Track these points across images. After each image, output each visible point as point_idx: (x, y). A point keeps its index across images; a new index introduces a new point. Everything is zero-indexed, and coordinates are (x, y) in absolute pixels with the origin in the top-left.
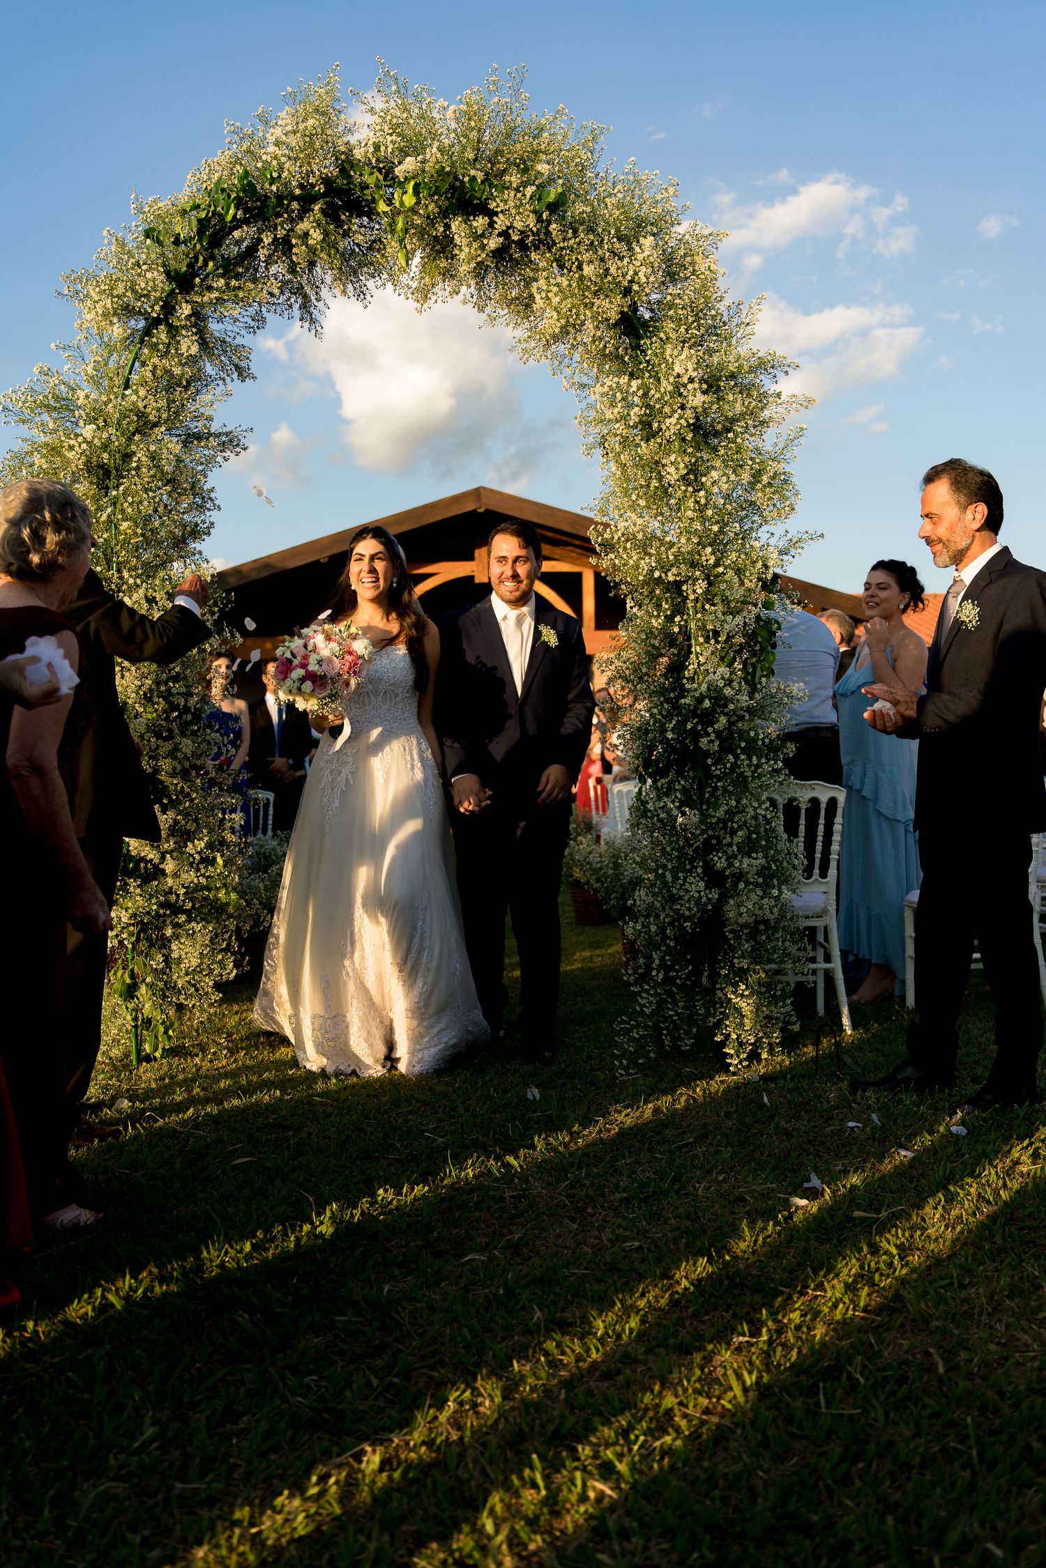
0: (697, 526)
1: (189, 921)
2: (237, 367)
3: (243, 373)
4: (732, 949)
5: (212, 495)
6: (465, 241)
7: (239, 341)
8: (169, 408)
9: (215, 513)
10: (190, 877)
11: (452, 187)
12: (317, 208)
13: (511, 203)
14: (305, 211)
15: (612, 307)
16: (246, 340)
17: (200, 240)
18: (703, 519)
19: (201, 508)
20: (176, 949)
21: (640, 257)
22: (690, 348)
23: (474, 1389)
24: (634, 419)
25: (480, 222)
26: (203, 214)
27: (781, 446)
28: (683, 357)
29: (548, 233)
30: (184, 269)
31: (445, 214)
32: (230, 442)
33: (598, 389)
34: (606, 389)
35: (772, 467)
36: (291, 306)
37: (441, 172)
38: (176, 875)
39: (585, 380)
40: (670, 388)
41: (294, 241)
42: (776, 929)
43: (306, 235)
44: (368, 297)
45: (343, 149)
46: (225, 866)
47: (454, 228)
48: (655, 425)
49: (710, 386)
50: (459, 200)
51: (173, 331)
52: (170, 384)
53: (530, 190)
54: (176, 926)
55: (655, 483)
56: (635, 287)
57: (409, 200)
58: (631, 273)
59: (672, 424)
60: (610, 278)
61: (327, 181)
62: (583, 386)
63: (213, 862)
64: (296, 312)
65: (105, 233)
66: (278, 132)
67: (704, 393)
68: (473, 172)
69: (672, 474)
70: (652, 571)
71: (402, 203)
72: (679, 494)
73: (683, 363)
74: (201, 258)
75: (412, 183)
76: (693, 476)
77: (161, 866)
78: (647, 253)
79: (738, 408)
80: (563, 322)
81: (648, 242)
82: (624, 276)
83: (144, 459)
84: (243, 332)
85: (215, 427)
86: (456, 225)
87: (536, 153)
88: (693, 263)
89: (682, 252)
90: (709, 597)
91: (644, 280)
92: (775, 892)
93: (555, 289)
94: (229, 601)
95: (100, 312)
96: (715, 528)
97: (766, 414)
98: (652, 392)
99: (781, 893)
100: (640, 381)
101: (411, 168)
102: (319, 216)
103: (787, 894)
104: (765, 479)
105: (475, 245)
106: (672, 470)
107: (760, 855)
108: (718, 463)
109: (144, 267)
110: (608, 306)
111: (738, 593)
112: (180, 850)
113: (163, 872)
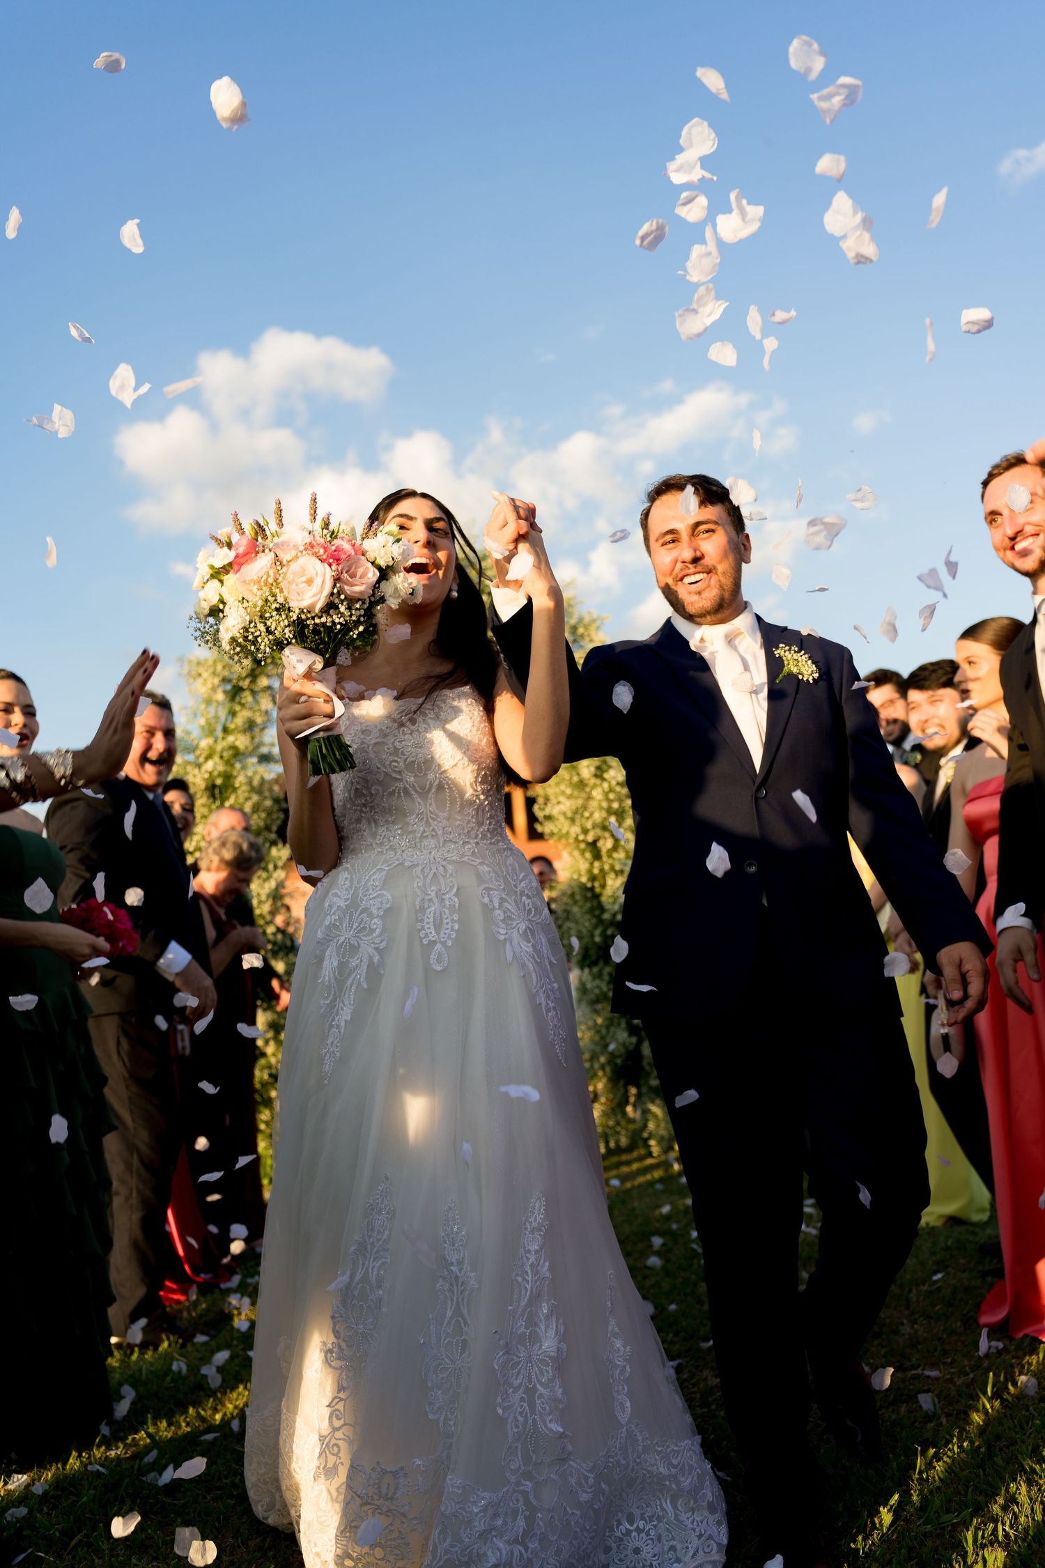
0: (605, 804)
4: (648, 1074)
38: (274, 1055)
51: (253, 693)
70: (578, 835)
90: (615, 848)
95: (209, 685)
112: (276, 1038)
113: (264, 1055)
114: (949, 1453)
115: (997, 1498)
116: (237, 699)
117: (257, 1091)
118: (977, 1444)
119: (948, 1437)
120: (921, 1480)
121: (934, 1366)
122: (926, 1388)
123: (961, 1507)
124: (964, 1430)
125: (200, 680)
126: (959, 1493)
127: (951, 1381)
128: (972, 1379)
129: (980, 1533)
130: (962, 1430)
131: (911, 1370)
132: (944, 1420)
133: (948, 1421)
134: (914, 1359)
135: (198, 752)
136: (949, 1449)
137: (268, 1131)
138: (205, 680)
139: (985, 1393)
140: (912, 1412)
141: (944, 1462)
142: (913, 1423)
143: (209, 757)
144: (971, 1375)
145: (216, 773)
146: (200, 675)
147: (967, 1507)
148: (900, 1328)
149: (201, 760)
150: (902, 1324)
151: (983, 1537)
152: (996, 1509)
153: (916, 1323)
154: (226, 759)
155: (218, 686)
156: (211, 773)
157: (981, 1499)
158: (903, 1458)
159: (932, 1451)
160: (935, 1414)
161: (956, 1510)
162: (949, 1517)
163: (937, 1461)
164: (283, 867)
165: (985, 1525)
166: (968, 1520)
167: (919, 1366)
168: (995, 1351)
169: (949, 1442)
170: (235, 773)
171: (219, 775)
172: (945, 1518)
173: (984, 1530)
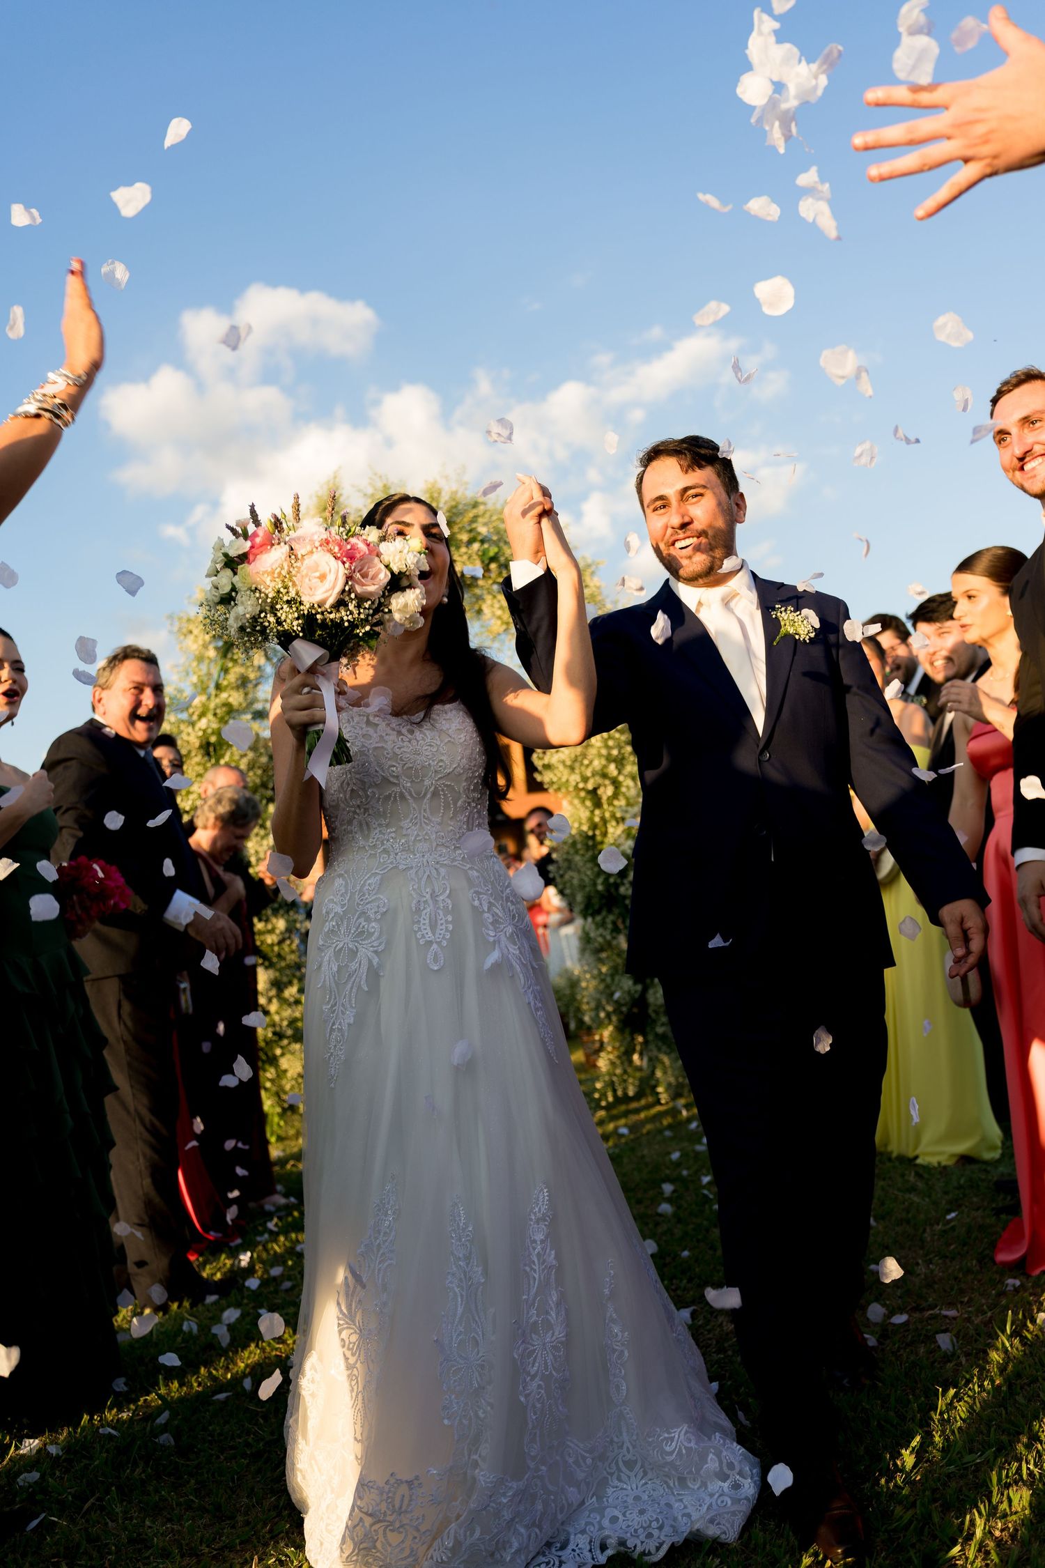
0: (604, 752)
1: (289, 1044)
4: (654, 1021)
8: (245, 699)
10: (287, 1013)
13: (464, 556)
18: (607, 747)
20: (284, 1063)
38: (277, 1013)
52: (244, 682)
53: (476, 546)
54: (282, 1047)
70: (577, 783)
77: (267, 1009)
87: (476, 518)
90: (615, 796)
95: (201, 642)
112: (279, 996)
114: (970, 1393)
115: (1021, 1437)
116: (229, 655)
117: (262, 1049)
118: (998, 1382)
119: (968, 1376)
120: (942, 1421)
121: (951, 1305)
122: (944, 1328)
123: (983, 1447)
124: (985, 1369)
125: (191, 637)
126: (982, 1433)
127: (968, 1320)
128: (991, 1317)
129: (1004, 1473)
130: (982, 1369)
131: (928, 1310)
132: (963, 1360)
133: (967, 1360)
134: (931, 1299)
135: (191, 710)
136: (970, 1389)
137: (274, 1089)
138: (196, 636)
139: (1004, 1331)
140: (931, 1353)
141: (965, 1401)
142: (933, 1363)
143: (202, 715)
144: (989, 1314)
145: (209, 731)
146: (191, 632)
147: (990, 1448)
148: (916, 1268)
149: (195, 717)
150: (917, 1264)
151: (1007, 1476)
152: (1020, 1448)
153: (931, 1263)
154: (219, 716)
155: (210, 642)
156: (204, 731)
157: (1004, 1438)
158: (923, 1399)
159: (952, 1392)
160: (953, 1354)
161: (979, 1450)
162: (972, 1457)
163: (958, 1402)
165: (1009, 1464)
166: (992, 1460)
167: (936, 1306)
168: (1012, 1289)
169: (968, 1381)
170: (229, 731)
171: (213, 733)
172: (968, 1458)
173: (1008, 1470)
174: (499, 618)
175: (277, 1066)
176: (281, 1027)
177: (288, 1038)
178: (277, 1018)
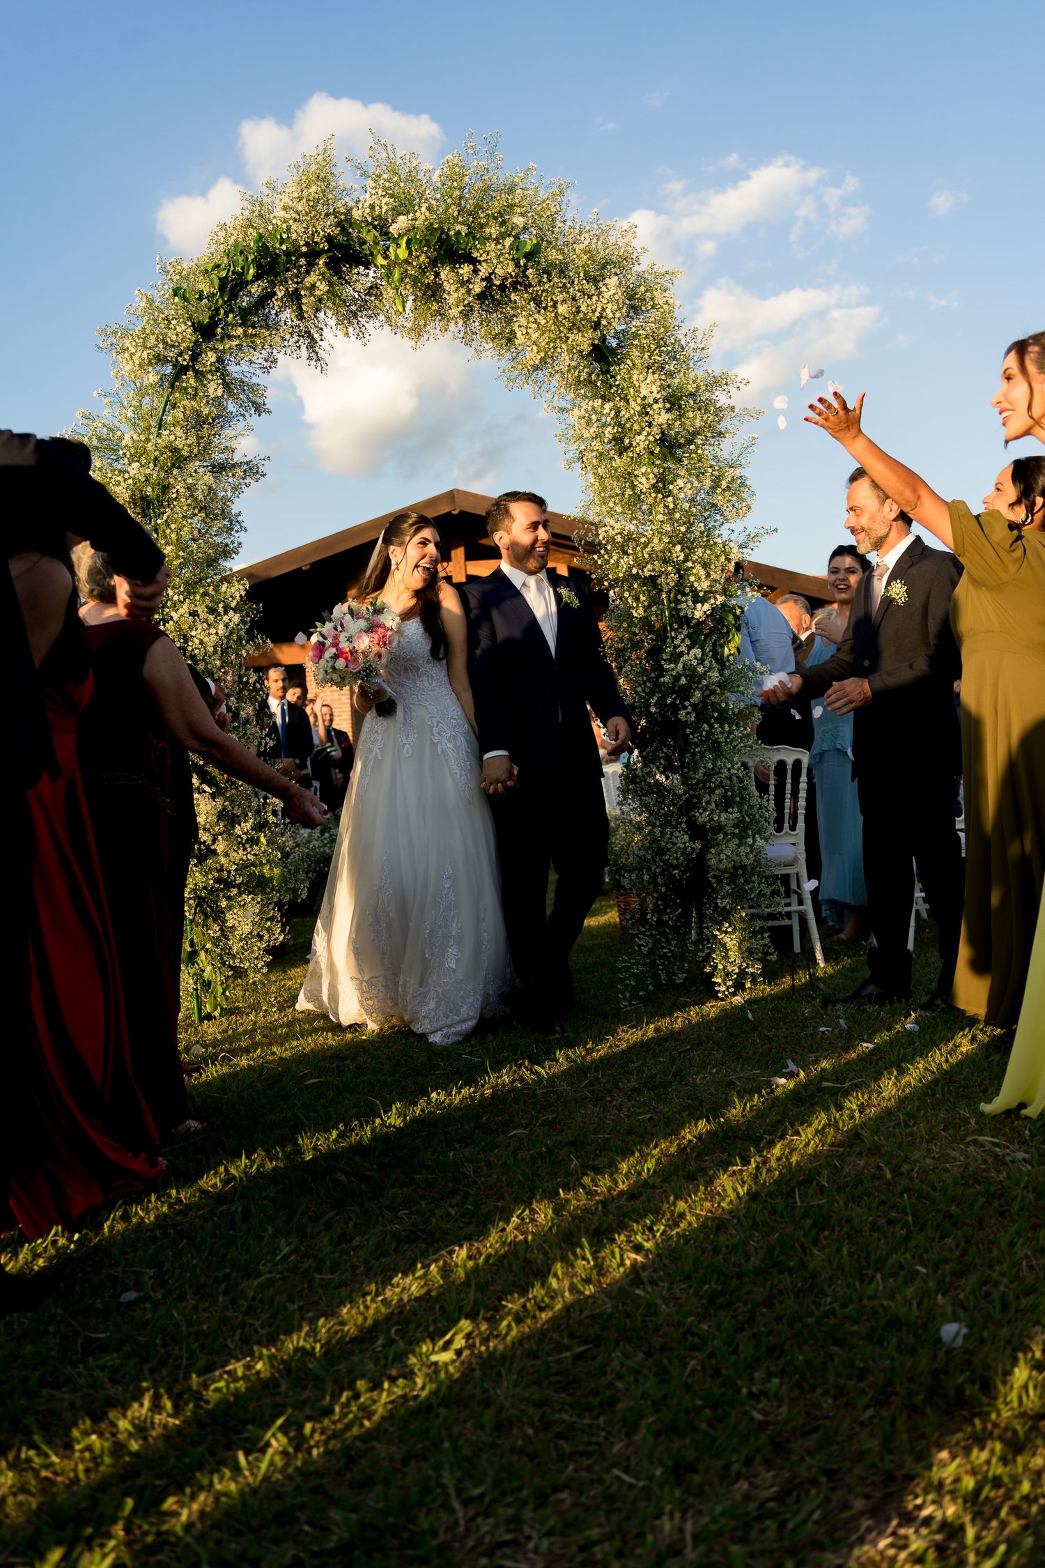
0: (667, 527)
1: (240, 894)
2: (254, 403)
3: (259, 408)
4: (715, 891)
5: (240, 518)
6: (453, 287)
7: (255, 380)
8: (199, 443)
9: (242, 534)
10: (239, 855)
11: (440, 238)
12: (321, 262)
13: (492, 254)
14: (311, 265)
15: (584, 340)
16: (260, 379)
17: (221, 296)
18: (672, 521)
19: (229, 530)
20: (230, 919)
21: (607, 295)
22: (654, 373)
23: (532, 1210)
24: (608, 436)
25: (465, 270)
26: (223, 274)
27: (737, 454)
28: (648, 381)
29: (525, 276)
30: (207, 320)
31: (434, 263)
32: (252, 470)
33: (576, 412)
34: (583, 412)
35: (729, 473)
36: (299, 347)
37: (430, 228)
38: (226, 854)
39: (563, 404)
40: (638, 408)
41: (303, 293)
42: (752, 874)
43: (313, 286)
44: (366, 335)
45: (342, 210)
46: (268, 845)
47: (443, 276)
48: (627, 441)
49: (673, 404)
50: (446, 251)
51: (199, 375)
52: (198, 422)
53: (508, 241)
54: (229, 898)
55: (629, 492)
56: (604, 322)
57: (403, 253)
58: (599, 309)
59: (641, 441)
60: (581, 315)
61: (329, 239)
62: (562, 410)
63: (256, 842)
64: (304, 352)
65: (137, 293)
66: (286, 199)
67: (669, 411)
68: (458, 227)
69: (644, 484)
70: (630, 568)
71: (397, 256)
72: (650, 500)
73: (649, 387)
74: (222, 311)
75: (405, 239)
76: (662, 484)
77: (213, 847)
78: (612, 292)
79: (698, 423)
80: (542, 354)
81: (613, 282)
82: (594, 311)
83: (182, 490)
84: (259, 372)
85: (237, 457)
86: (445, 273)
87: (511, 206)
88: (652, 299)
89: (642, 289)
91: (611, 315)
92: (750, 841)
93: (534, 326)
94: (259, 612)
95: (137, 362)
96: (683, 529)
97: (722, 426)
98: (623, 413)
99: (755, 841)
100: (611, 404)
101: (404, 226)
102: (324, 269)
103: (760, 842)
104: (724, 484)
105: (463, 290)
106: (643, 480)
107: (736, 810)
108: (682, 472)
109: (174, 322)
110: (581, 339)
111: (705, 585)
112: (228, 832)
113: (214, 852)
116: (177, 384)
125: (127, 355)
135: (119, 451)
138: (130, 354)
143: (134, 458)
145: (145, 481)
146: (125, 349)
149: (125, 461)
154: (160, 463)
155: (151, 364)
156: (137, 480)
164: (235, 610)
170: (172, 480)
171: (149, 483)
174: (535, 343)
175: (224, 921)
176: (229, 872)
177: (238, 886)
178: (223, 860)
